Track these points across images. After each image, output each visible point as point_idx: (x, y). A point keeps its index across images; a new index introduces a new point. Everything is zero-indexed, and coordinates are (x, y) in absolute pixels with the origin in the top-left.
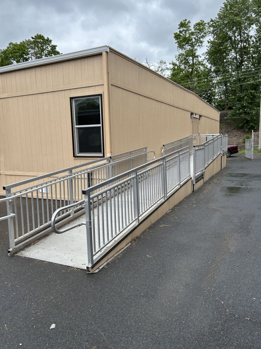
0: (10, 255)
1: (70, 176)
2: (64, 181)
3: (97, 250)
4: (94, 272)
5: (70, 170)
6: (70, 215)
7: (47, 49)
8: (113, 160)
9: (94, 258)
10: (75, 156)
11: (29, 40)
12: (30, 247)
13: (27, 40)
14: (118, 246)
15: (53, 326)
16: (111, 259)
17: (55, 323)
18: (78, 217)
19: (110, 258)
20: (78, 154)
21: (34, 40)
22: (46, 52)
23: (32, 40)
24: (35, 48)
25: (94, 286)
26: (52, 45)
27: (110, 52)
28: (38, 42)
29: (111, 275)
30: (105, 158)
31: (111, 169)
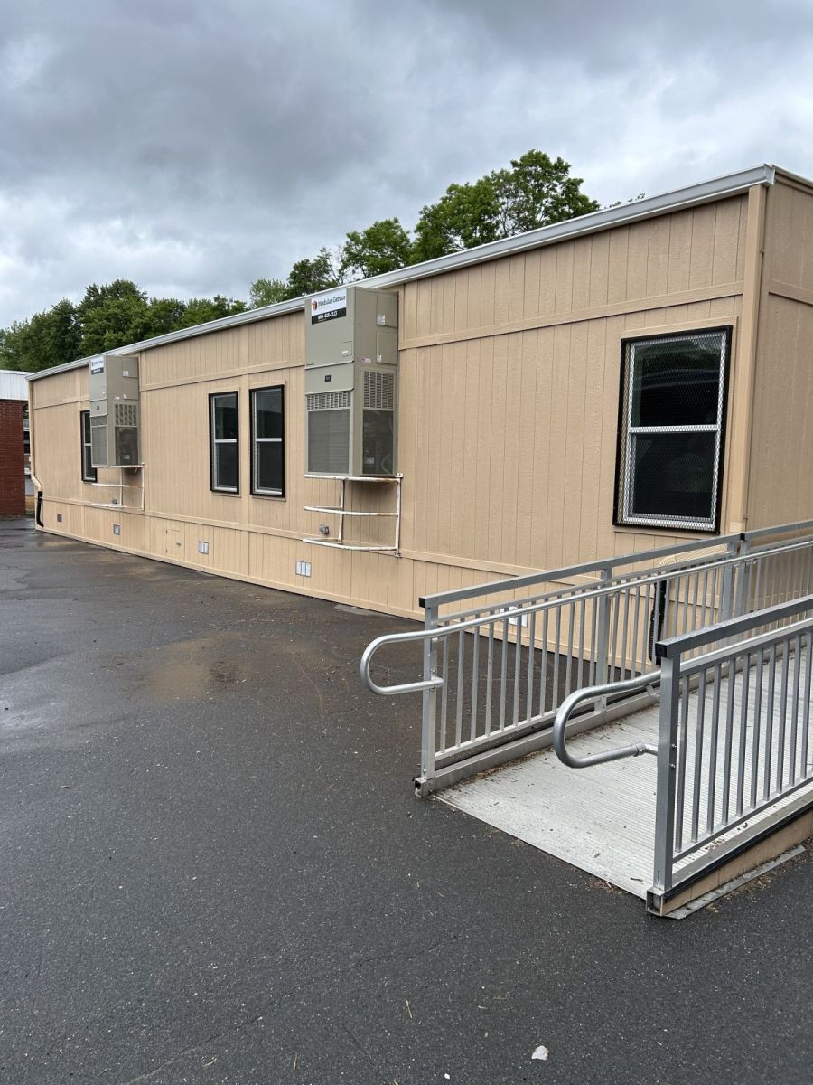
0: (419, 793)
1: (604, 586)
2: (583, 600)
3: (687, 843)
4: (672, 915)
5: (607, 568)
6: (593, 710)
7: (553, 193)
8: (752, 546)
9: (676, 867)
10: (619, 521)
11: (502, 172)
12: (473, 784)
13: (498, 171)
14: (759, 848)
15: (541, 1053)
16: (733, 885)
17: (546, 1045)
18: (617, 719)
19: (727, 883)
20: (629, 516)
21: (517, 169)
22: (547, 202)
23: (512, 170)
24: (517, 192)
25: (671, 963)
26: (569, 179)
27: (778, 185)
28: (530, 173)
29: (733, 943)
30: (722, 536)
31: (739, 578)
